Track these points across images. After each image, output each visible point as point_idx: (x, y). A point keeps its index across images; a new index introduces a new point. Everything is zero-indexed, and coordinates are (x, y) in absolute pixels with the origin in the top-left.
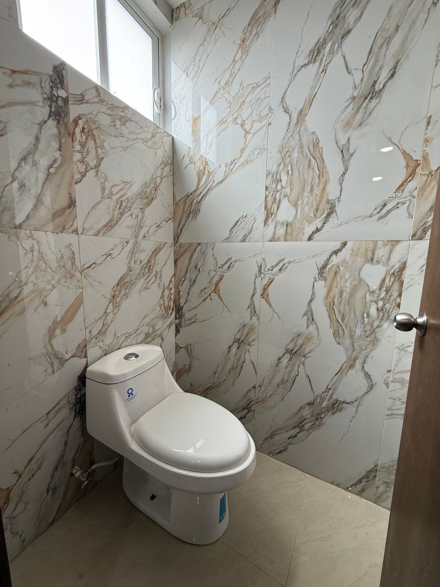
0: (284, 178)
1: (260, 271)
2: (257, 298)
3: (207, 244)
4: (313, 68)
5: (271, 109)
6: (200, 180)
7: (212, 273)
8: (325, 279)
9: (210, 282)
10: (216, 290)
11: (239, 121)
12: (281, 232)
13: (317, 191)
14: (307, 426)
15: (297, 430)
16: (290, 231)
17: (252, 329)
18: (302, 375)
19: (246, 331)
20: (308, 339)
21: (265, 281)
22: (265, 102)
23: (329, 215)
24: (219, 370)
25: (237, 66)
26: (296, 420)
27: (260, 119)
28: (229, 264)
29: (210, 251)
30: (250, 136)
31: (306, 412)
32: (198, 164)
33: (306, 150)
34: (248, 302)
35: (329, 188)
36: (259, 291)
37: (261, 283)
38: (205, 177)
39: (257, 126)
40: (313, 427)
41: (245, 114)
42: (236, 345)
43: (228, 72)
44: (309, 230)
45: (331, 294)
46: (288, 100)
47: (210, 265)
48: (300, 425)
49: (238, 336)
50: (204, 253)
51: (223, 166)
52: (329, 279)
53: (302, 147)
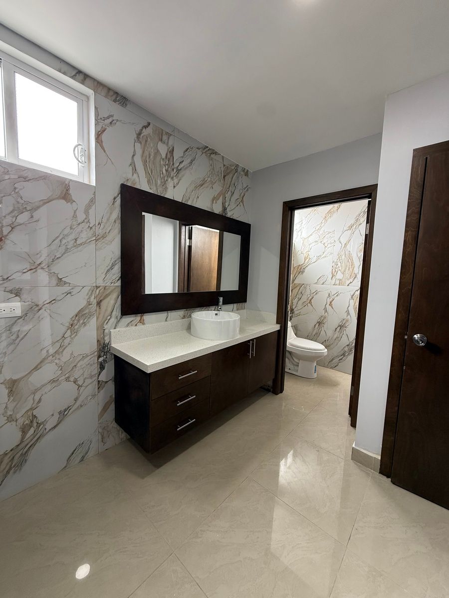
0: (339, 264)
1: (329, 296)
2: (328, 306)
3: (307, 284)
4: (350, 232)
5: (335, 241)
6: (305, 260)
7: (309, 296)
8: (353, 299)
9: (308, 299)
10: (310, 302)
11: (323, 242)
12: (338, 282)
13: (351, 270)
14: (346, 355)
15: (343, 356)
16: (341, 283)
17: (325, 318)
18: (345, 334)
19: (322, 319)
20: (347, 321)
21: (331, 299)
22: (333, 238)
23: (355, 278)
24: (310, 335)
25: (323, 225)
26: (342, 352)
27: (331, 244)
28: (316, 293)
29: (308, 287)
30: (326, 248)
31: (346, 349)
32: (305, 255)
33: (347, 256)
34: (324, 307)
35: (355, 269)
36: (329, 303)
37: (329, 300)
38: (307, 260)
39: (329, 245)
40: (348, 355)
41: (325, 241)
42: (318, 324)
43: (319, 226)
44: (348, 282)
45: (356, 305)
46: (341, 239)
47: (308, 292)
48: (344, 355)
49: (319, 321)
50: (305, 288)
51: (316, 256)
52: (355, 299)
53: (345, 255)
